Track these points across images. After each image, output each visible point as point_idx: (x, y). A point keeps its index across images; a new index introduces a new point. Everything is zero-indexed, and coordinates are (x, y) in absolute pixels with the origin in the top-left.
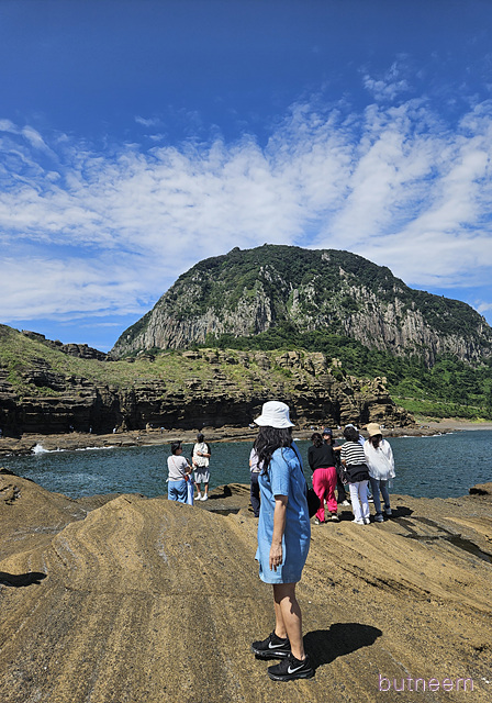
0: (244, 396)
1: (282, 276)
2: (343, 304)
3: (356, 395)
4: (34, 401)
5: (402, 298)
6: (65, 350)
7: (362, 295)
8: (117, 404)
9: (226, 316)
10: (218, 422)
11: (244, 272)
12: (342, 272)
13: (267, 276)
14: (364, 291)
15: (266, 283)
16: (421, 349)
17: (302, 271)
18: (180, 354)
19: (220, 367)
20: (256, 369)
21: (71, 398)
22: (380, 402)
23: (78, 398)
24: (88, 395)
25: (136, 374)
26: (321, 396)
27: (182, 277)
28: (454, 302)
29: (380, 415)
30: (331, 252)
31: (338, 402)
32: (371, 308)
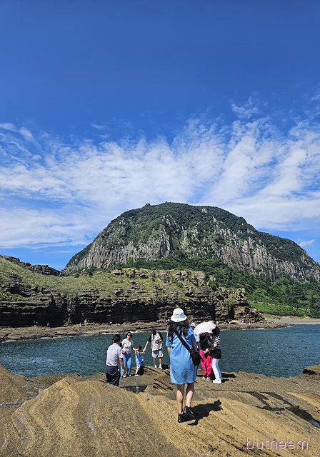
0: (151, 300)
1: (177, 222)
2: (216, 240)
3: (226, 300)
4: (9, 304)
5: (253, 237)
6: (33, 269)
7: (228, 234)
8: (65, 306)
9: (140, 247)
10: (134, 318)
11: (153, 219)
12: (215, 220)
13: (168, 221)
14: (229, 232)
15: (166, 226)
16: (266, 270)
17: (190, 219)
18: (109, 272)
19: (136, 281)
20: (160, 283)
21: (34, 302)
22: (241, 305)
23: (39, 302)
24: (46, 300)
25: (80, 285)
26: (203, 301)
27: (113, 222)
28: (286, 240)
29: (242, 314)
30: (208, 208)
31: (214, 305)
32: (233, 243)
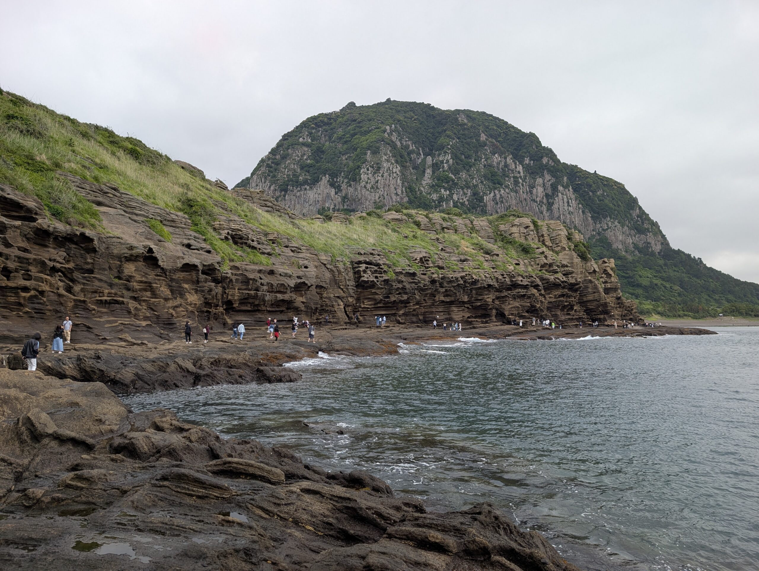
1: (410, 139)
2: (485, 177)
5: (552, 172)
7: (506, 165)
9: (344, 186)
12: (483, 137)
13: (394, 138)
14: (509, 161)
15: (393, 146)
17: (435, 135)
27: (286, 137)
30: (468, 113)
32: (516, 183)
